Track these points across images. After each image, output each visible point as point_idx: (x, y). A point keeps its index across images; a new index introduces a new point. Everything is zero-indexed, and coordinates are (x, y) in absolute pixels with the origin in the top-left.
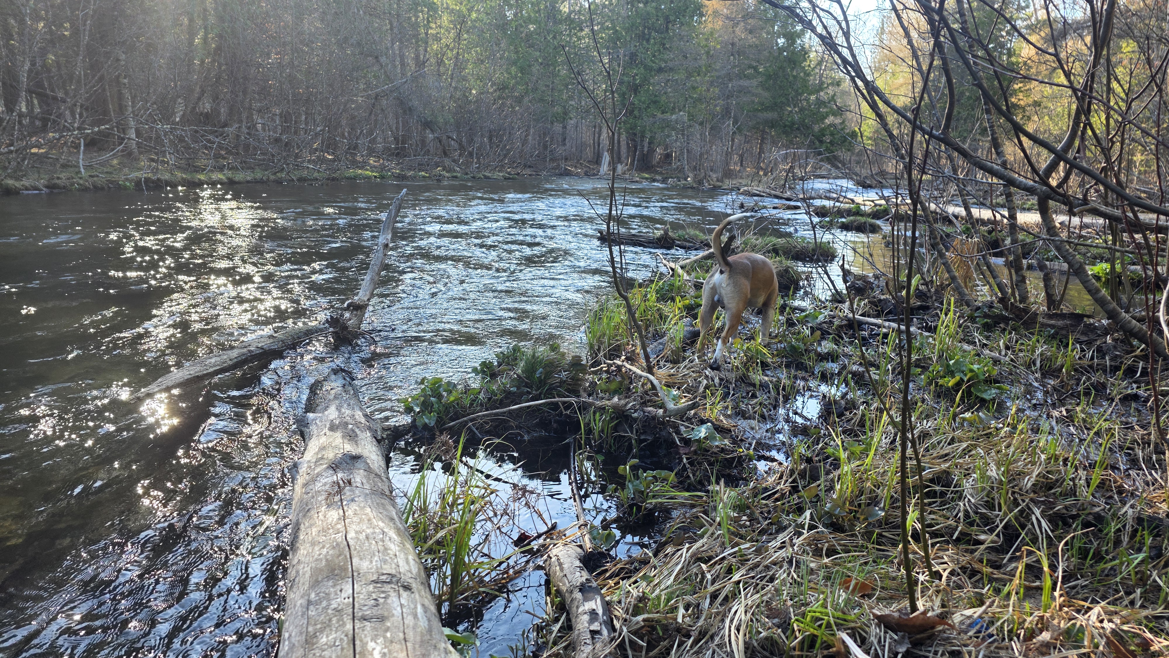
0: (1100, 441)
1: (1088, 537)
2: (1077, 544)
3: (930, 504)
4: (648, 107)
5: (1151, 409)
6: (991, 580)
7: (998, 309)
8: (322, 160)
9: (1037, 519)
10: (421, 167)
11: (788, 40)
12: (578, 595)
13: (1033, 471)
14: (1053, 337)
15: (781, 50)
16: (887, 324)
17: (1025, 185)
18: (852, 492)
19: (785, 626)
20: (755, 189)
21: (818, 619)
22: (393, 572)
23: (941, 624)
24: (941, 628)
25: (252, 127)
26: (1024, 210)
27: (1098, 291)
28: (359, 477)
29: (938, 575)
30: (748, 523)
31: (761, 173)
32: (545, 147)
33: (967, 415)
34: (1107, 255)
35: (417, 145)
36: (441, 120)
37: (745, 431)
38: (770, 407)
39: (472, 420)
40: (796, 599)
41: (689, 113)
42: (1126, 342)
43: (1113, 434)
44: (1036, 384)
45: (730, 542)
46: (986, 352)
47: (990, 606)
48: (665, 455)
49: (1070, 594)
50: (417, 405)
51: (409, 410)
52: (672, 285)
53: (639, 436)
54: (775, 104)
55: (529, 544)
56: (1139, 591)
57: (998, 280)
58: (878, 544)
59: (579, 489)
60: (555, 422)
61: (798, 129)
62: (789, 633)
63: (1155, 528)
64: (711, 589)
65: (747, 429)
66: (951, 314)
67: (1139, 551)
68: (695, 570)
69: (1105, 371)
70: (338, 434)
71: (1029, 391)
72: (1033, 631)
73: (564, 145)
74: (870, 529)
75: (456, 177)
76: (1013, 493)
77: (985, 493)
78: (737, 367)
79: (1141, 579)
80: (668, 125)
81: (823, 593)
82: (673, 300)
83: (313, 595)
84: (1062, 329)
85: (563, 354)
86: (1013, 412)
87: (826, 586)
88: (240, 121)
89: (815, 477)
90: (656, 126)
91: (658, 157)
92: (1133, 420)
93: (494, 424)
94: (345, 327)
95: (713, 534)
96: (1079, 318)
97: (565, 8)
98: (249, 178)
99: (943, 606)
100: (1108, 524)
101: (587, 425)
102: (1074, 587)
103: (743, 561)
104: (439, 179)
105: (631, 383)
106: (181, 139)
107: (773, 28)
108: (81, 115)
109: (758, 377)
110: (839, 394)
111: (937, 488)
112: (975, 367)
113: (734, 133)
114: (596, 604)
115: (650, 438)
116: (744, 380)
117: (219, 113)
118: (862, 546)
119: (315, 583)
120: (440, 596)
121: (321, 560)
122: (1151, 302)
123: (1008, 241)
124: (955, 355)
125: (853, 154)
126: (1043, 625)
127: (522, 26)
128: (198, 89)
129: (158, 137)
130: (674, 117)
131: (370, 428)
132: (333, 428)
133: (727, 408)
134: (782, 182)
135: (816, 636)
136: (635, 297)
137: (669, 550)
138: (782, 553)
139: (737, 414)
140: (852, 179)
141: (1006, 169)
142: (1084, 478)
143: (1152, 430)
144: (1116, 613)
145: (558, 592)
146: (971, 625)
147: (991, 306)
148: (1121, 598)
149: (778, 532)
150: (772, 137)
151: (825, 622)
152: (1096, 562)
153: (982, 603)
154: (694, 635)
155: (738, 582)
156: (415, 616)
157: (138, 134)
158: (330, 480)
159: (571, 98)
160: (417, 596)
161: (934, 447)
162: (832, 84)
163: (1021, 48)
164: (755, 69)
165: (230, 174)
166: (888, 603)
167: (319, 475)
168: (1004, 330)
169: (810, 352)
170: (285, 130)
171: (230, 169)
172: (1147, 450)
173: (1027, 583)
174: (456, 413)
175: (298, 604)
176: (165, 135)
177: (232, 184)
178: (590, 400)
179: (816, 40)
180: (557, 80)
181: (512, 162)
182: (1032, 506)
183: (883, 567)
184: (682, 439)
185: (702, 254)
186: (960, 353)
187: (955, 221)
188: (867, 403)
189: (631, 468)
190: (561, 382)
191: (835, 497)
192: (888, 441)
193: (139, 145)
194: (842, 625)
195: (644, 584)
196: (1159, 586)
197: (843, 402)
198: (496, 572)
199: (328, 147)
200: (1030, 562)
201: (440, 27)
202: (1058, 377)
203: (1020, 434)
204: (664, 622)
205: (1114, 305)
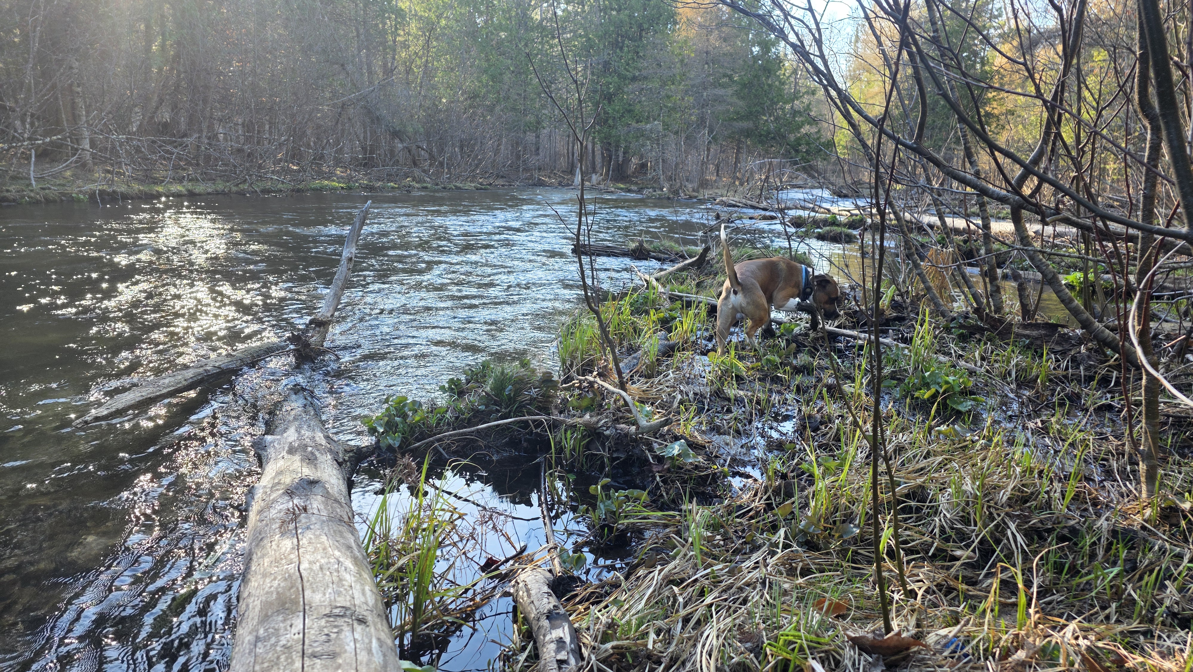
0: (1075, 452)
1: (1063, 551)
2: (1052, 559)
3: (906, 520)
4: (623, 116)
5: (1125, 419)
6: (967, 597)
7: (972, 321)
8: (287, 171)
9: (1012, 533)
10: (390, 177)
11: (762, 49)
12: (545, 623)
13: (1008, 485)
14: (1028, 347)
15: (755, 58)
16: (862, 335)
17: (998, 194)
18: (827, 509)
19: (758, 650)
20: (732, 200)
21: (791, 643)
22: (348, 604)
23: (916, 645)
24: (915, 649)
25: (214, 137)
26: (999, 218)
27: (1071, 300)
28: (316, 503)
29: (912, 594)
30: (722, 543)
31: (737, 183)
32: (518, 157)
33: (943, 428)
34: (1081, 264)
35: (386, 155)
36: (410, 129)
37: (719, 447)
38: (745, 421)
39: (439, 440)
40: (769, 622)
41: (664, 122)
42: (1099, 351)
43: (1087, 445)
44: (1012, 395)
45: (703, 563)
46: (962, 363)
47: (965, 625)
48: (638, 474)
49: (1045, 611)
50: (381, 425)
51: (372, 431)
52: (646, 298)
53: (611, 454)
54: (751, 112)
55: (497, 569)
56: (1114, 605)
57: (973, 290)
58: (854, 562)
59: (550, 510)
60: (526, 440)
61: (774, 138)
62: (761, 658)
63: (1129, 541)
64: (683, 613)
65: (722, 444)
66: (926, 325)
67: (1114, 564)
68: (667, 593)
69: (1079, 382)
70: (297, 458)
71: (1005, 403)
72: (1009, 650)
73: (538, 154)
74: (846, 546)
75: (426, 188)
76: (989, 507)
77: (960, 508)
78: (712, 381)
79: (1116, 593)
80: (641, 134)
81: (796, 615)
82: (647, 313)
83: (261, 631)
84: (1037, 339)
85: (533, 371)
86: (988, 424)
87: (799, 607)
88: (201, 131)
89: (789, 495)
90: (631, 135)
91: (633, 167)
92: (1107, 430)
93: (461, 444)
94: (307, 345)
95: (685, 555)
96: (1053, 328)
97: (536, 16)
98: (210, 190)
99: (918, 626)
100: (1083, 537)
101: (558, 443)
102: (1049, 603)
103: (716, 583)
104: (409, 189)
105: (603, 399)
106: (138, 150)
107: (748, 35)
108: (32, 124)
109: (732, 391)
111: (913, 503)
112: (951, 379)
113: (710, 142)
114: (563, 632)
115: (623, 456)
116: (718, 394)
117: (178, 123)
118: (838, 565)
119: (265, 618)
120: (402, 627)
121: (272, 593)
122: (1122, 312)
123: (983, 251)
124: (931, 366)
125: (829, 163)
126: (1018, 643)
127: (492, 34)
128: (156, 98)
129: (114, 147)
130: (648, 126)
131: (330, 451)
132: (291, 451)
133: (701, 423)
134: (759, 192)
135: (790, 660)
136: (608, 310)
137: (641, 572)
138: (756, 574)
139: (712, 430)
140: (828, 188)
141: (979, 178)
142: (1059, 490)
143: (1126, 439)
144: (1092, 629)
145: (525, 619)
146: (946, 646)
147: (966, 317)
148: (1096, 613)
149: (752, 551)
150: (748, 146)
151: (797, 645)
152: (1072, 576)
153: (958, 622)
154: (665, 661)
155: (711, 605)
156: (370, 651)
157: (92, 144)
158: (284, 506)
159: (543, 107)
160: (373, 630)
161: (909, 461)
162: (807, 93)
163: (994, 57)
164: (730, 77)
165: (190, 185)
166: (863, 624)
167: (275, 501)
168: (980, 340)
169: (786, 365)
170: (248, 140)
171: (190, 180)
172: (1122, 461)
173: (1002, 599)
174: (422, 433)
175: (246, 641)
176: (120, 146)
177: (192, 196)
178: (561, 418)
179: (789, 50)
180: (529, 89)
181: (484, 172)
182: (1007, 520)
183: (859, 586)
184: (655, 457)
185: (677, 266)
186: (936, 365)
187: (929, 231)
188: (842, 416)
189: (603, 487)
190: (531, 400)
191: (809, 514)
192: (864, 455)
193: (94, 156)
194: (815, 648)
195: (614, 609)
196: (1134, 600)
197: (818, 416)
198: (462, 600)
199: (293, 157)
200: (1004, 578)
201: (409, 34)
202: (1033, 388)
203: (995, 447)
204: (634, 649)
205: (1087, 315)
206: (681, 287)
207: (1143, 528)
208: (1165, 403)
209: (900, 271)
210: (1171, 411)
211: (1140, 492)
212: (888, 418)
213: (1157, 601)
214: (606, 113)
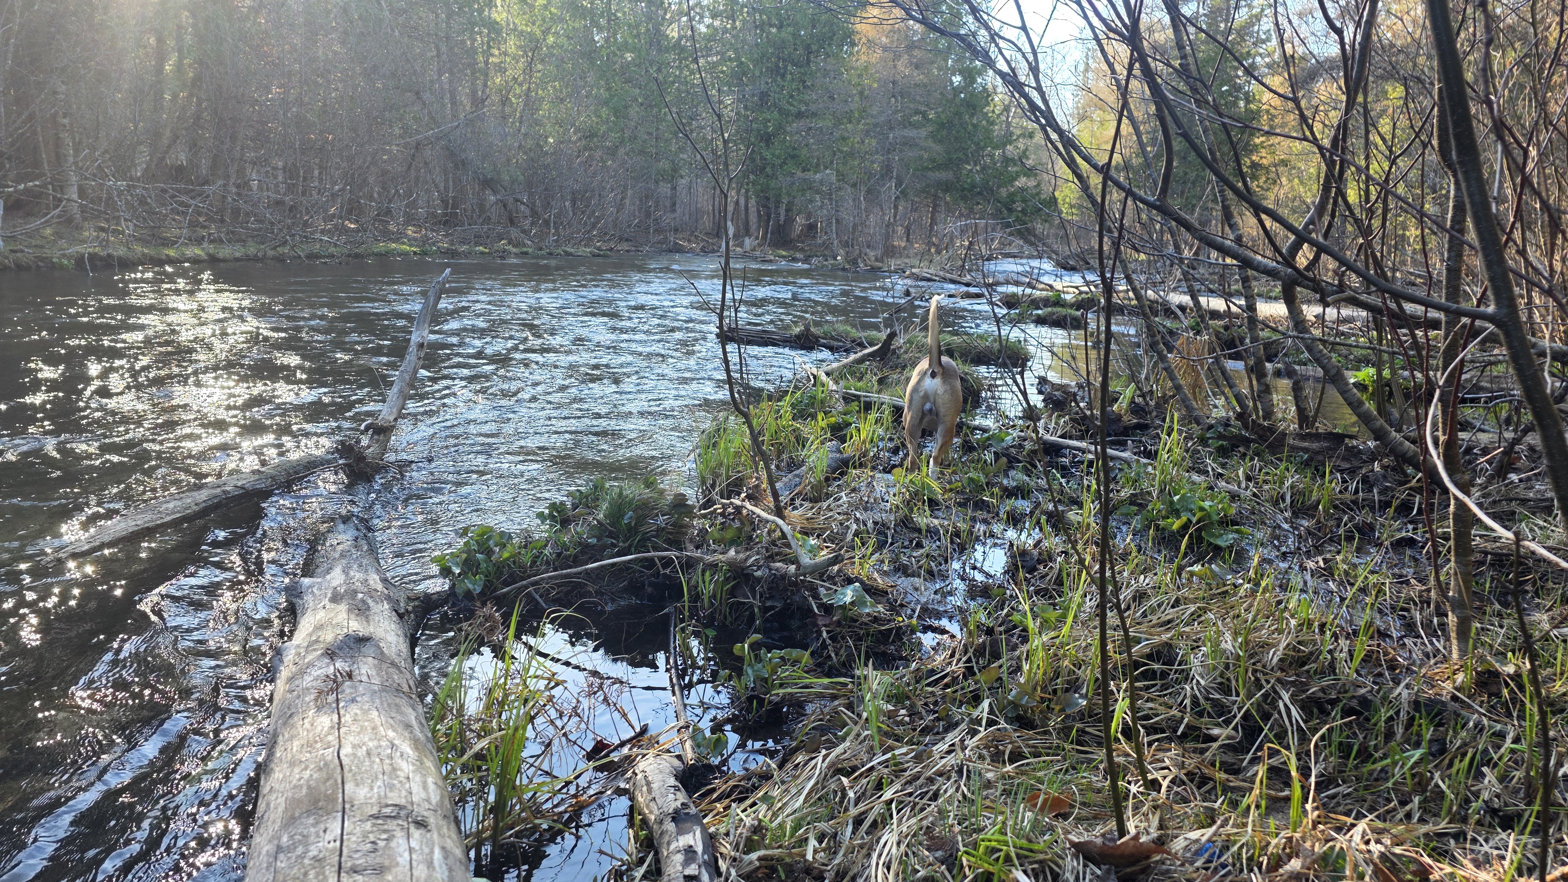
0: (1367, 600)
1: (1351, 728)
2: (1336, 738)
3: (1146, 688)
4: (784, 163)
5: (1429, 557)
6: (1226, 790)
7: (1234, 430)
8: (342, 230)
9: (1285, 705)
10: (478, 239)
11: (965, 79)
12: (670, 826)
13: (1279, 642)
14: (1307, 464)
15: (956, 91)
16: (1093, 448)
17: (1265, 266)
18: (1045, 674)
19: (951, 861)
20: (926, 272)
21: (994, 850)
22: (403, 802)
23: (1158, 852)
24: (1158, 858)
25: (245, 184)
26: (1268, 298)
27: (1361, 403)
28: (366, 667)
29: (1154, 785)
30: (907, 719)
31: (933, 250)
32: (648, 215)
33: (1197, 568)
34: (1373, 358)
35: (473, 211)
36: (506, 177)
37: (906, 593)
38: (940, 559)
39: (534, 584)
40: (967, 823)
41: (838, 171)
42: (1398, 469)
43: (1382, 591)
45: (881, 746)
46: (1222, 484)
47: (1222, 826)
48: (799, 628)
49: (1327, 807)
50: (457, 565)
51: (446, 572)
52: (813, 398)
53: (763, 603)
54: (950, 160)
55: (607, 755)
56: (1416, 800)
57: (1236, 389)
58: (1079, 743)
59: (681, 677)
60: (650, 585)
61: (980, 193)
62: (955, 872)
63: (1436, 715)
64: (853, 812)
65: (910, 589)
66: (1175, 434)
67: (1417, 745)
68: (833, 786)
69: (1372, 509)
70: (343, 607)
71: (1277, 536)
72: (1280, 858)
73: (674, 211)
74: (1069, 723)
75: (526, 253)
76: (1255, 671)
77: (1218, 673)
78: (897, 507)
79: (1419, 783)
80: (809, 186)
81: (1002, 813)
82: (814, 417)
83: (285, 839)
84: (1318, 453)
85: (662, 492)
86: (1255, 563)
87: (1006, 803)
88: (227, 177)
89: (996, 656)
90: (795, 188)
91: (798, 229)
92: (1409, 571)
93: (564, 589)
94: (361, 458)
95: (858, 735)
96: (1338, 439)
97: (673, 32)
98: (238, 255)
99: (1161, 827)
100: (1377, 711)
101: (693, 588)
102: (1333, 797)
103: (899, 771)
104: (503, 256)
105: (754, 530)
106: (142, 202)
107: (946, 62)
109: (923, 519)
110: (1031, 542)
111: (1156, 666)
112: (1207, 504)
113: (897, 198)
114: (694, 839)
115: (779, 605)
116: (906, 523)
117: (197, 167)
118: (1058, 747)
119: (290, 821)
120: (479, 833)
121: (301, 786)
123: (1247, 340)
124: (1181, 488)
125: (1051, 225)
126: (1292, 850)
127: (615, 55)
128: (168, 133)
129: (110, 198)
130: (818, 176)
131: (389, 598)
132: (336, 598)
133: (882, 562)
134: (960, 263)
135: (992, 874)
136: (763, 414)
137: (800, 758)
138: (950, 760)
139: (896, 570)
140: (1049, 258)
141: (1242, 246)
142: (1346, 649)
143: (1432, 584)
144: (1387, 831)
145: (645, 822)
146: (1198, 853)
147: (1227, 424)
148: (1394, 809)
149: (946, 730)
150: (947, 203)
151: (1002, 854)
152: (1363, 762)
153: (1213, 822)
154: (829, 877)
155: (889, 802)
156: (430, 864)
157: (82, 192)
158: (323, 672)
159: (681, 149)
160: (435, 836)
161: (1153, 611)
162: (1023, 135)
163: (1261, 94)
164: (924, 115)
165: (211, 249)
166: (1090, 825)
167: (310, 665)
168: (1245, 455)
169: (993, 485)
170: (291, 188)
171: (211, 242)
172: (1426, 612)
173: (1273, 792)
174: (511, 575)
175: (264, 852)
176: (119, 196)
177: (212, 262)
178: (698, 554)
179: (999, 81)
180: (663, 126)
181: (603, 234)
182: (1278, 688)
183: (1086, 776)
184: (821, 606)
185: (852, 357)
186: (1188, 486)
187: (1179, 313)
188: (1066, 553)
189: (751, 646)
190: (658, 530)
191: (1022, 680)
192: (1094, 603)
193: (83, 209)
194: (1026, 857)
195: (763, 808)
196: (1443, 792)
197: (1035, 552)
198: (560, 796)
199: (350, 212)
200: (1275, 764)
201: (505, 54)
202: (1313, 517)
203: (1264, 592)
204: (788, 860)
205: (1381, 422)
206: (859, 384)
207: (1455, 698)
208: (1481, 536)
209: (1141, 366)
210: (1489, 546)
211: (1450, 652)
212: (1125, 556)
213: (1473, 793)
214: (763, 158)
